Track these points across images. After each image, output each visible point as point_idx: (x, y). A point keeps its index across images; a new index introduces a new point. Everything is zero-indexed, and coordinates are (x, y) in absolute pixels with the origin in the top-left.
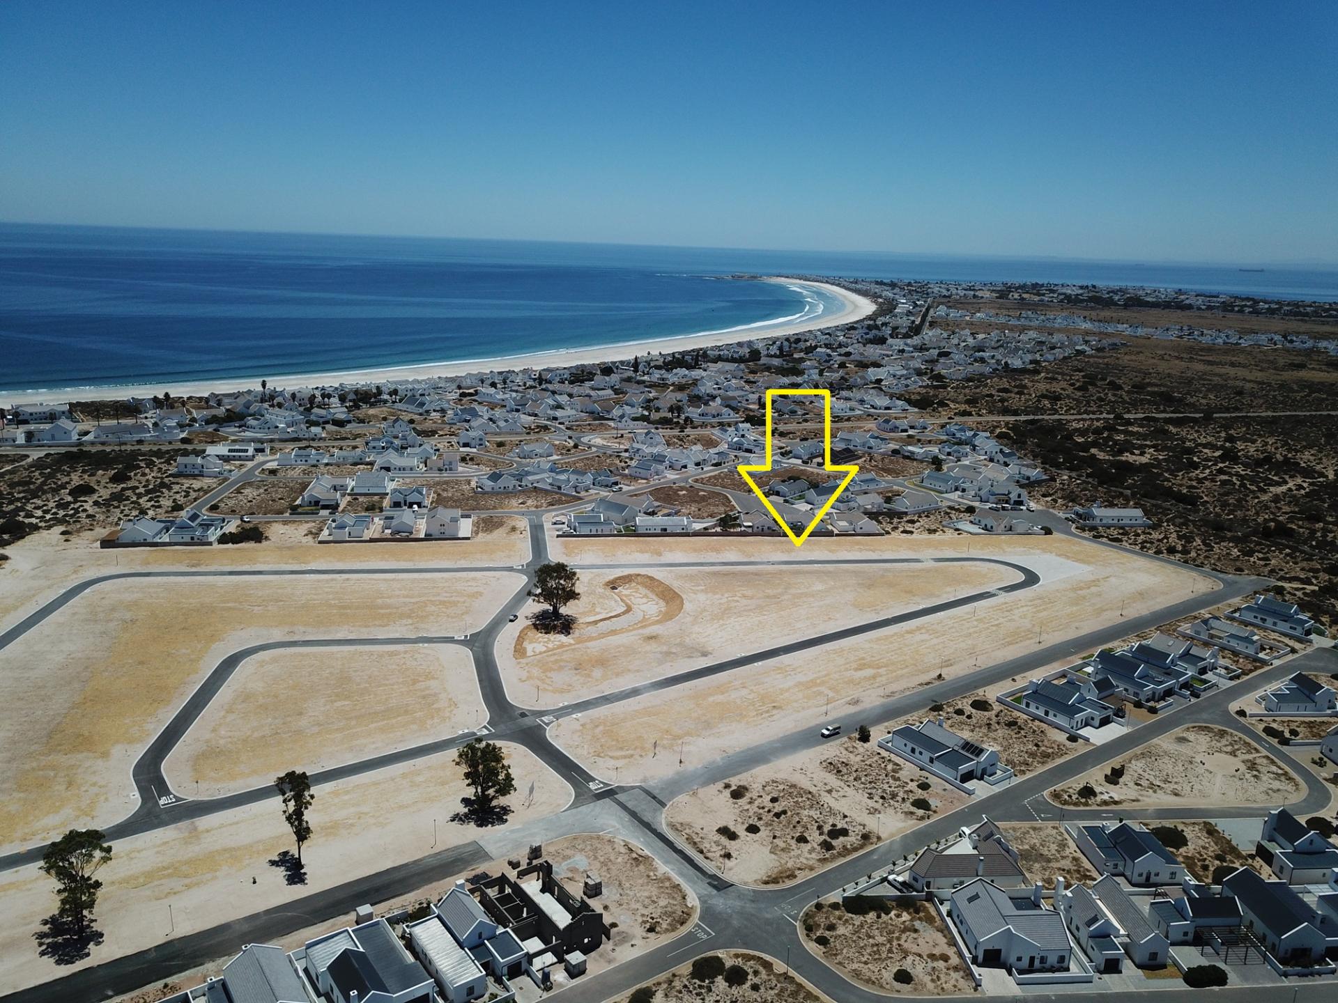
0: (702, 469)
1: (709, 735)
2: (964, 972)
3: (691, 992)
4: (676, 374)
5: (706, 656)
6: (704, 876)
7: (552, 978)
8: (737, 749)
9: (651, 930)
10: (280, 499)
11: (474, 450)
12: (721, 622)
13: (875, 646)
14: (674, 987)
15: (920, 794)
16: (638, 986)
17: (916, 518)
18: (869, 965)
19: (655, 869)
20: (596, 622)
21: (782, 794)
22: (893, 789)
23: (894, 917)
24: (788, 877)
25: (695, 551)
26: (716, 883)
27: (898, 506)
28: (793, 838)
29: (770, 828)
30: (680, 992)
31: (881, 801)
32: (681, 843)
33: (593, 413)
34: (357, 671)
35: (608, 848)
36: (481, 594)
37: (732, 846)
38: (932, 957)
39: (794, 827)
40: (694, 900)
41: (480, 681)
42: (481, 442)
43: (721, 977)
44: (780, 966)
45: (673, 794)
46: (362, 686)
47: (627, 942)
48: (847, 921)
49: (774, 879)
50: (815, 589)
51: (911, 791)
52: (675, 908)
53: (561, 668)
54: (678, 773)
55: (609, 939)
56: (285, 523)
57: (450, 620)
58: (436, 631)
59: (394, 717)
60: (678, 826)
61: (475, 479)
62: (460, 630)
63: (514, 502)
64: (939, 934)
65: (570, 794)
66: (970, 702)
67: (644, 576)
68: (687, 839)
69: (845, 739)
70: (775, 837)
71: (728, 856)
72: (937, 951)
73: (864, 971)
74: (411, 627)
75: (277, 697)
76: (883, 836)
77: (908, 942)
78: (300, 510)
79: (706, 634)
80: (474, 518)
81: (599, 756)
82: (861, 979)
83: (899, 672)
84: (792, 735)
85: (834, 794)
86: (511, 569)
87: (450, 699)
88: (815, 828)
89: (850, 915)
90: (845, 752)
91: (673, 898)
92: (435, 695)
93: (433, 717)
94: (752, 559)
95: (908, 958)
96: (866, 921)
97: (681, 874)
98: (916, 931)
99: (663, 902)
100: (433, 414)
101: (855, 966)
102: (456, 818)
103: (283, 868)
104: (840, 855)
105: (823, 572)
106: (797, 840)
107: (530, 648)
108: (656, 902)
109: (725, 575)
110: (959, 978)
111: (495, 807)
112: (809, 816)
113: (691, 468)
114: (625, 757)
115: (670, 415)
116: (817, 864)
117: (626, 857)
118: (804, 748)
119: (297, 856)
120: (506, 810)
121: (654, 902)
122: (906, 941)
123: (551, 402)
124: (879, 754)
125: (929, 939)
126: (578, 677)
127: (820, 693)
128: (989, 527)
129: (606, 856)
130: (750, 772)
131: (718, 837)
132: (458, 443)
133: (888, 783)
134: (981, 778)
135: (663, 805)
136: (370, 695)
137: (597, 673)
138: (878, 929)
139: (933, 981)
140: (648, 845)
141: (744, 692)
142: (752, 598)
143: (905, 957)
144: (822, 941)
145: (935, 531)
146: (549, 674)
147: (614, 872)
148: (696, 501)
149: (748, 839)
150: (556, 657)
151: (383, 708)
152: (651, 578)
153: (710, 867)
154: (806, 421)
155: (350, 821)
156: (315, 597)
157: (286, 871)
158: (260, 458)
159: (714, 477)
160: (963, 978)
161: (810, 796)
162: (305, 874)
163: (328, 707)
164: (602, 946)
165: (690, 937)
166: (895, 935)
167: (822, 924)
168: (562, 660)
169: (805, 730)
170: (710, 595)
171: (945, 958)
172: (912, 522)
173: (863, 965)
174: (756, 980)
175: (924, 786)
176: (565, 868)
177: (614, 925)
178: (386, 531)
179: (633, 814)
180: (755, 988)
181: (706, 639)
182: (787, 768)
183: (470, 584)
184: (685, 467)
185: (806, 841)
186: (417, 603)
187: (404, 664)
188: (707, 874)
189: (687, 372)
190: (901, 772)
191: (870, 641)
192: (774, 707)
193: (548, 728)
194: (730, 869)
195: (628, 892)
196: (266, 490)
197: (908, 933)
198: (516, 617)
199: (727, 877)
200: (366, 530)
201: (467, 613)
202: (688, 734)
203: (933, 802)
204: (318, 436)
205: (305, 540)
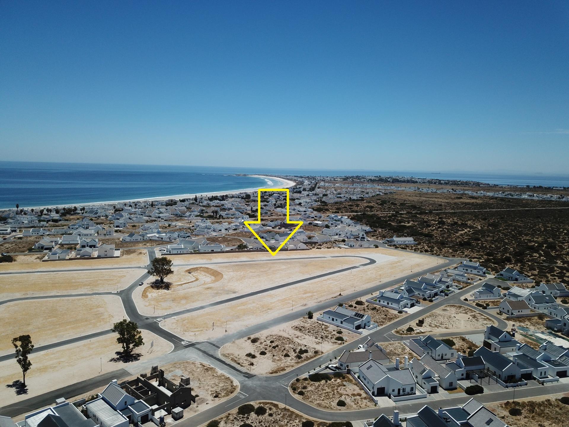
0: (228, 231)
1: (239, 321)
2: (369, 399)
3: (238, 420)
4: (214, 202)
5: (235, 293)
6: (241, 373)
7: (165, 421)
8: (253, 325)
9: (216, 396)
10: (23, 247)
11: (122, 228)
12: (241, 281)
13: (311, 286)
14: (230, 419)
15: (338, 335)
16: (211, 420)
17: (322, 244)
18: (325, 401)
19: (217, 372)
20: (182, 285)
21: (275, 340)
22: (326, 334)
23: (333, 381)
24: (282, 370)
25: (227, 258)
26: (247, 375)
27: (314, 240)
28: (282, 355)
29: (271, 352)
30: (233, 421)
31: (321, 339)
32: (228, 361)
33: (177, 215)
34: (60, 307)
35: (193, 366)
36: (125, 276)
37: (253, 360)
38: (354, 395)
39: (283, 351)
40: (237, 383)
41: (125, 307)
42: (125, 225)
43: (253, 412)
44: (282, 405)
45: (223, 343)
46: (63, 312)
47: (204, 402)
48: (312, 385)
49: (275, 371)
50: (282, 268)
51: (334, 335)
52: (227, 387)
53: (165, 301)
54: (225, 335)
55: (194, 402)
56: (25, 255)
57: (109, 285)
58: (102, 290)
59: (80, 323)
60: (227, 355)
61: (122, 238)
62: (114, 289)
63: (141, 245)
64: (355, 386)
65: (172, 347)
66: (355, 303)
67: (203, 267)
68: (232, 359)
69: (302, 318)
70: (274, 356)
71: (252, 364)
72: (355, 393)
73: (322, 403)
74: (90, 289)
75: (16, 319)
76: (324, 352)
77: (341, 390)
78: (33, 250)
79: (235, 285)
80: (121, 250)
81: (185, 331)
82: (322, 407)
83: (323, 294)
84: (278, 318)
85: (299, 338)
86: (140, 267)
87: (110, 315)
88: (292, 351)
89: (313, 382)
90: (302, 323)
91: (226, 383)
92: (101, 313)
93: (100, 322)
94: (254, 260)
95: (342, 397)
96: (320, 384)
97: (230, 373)
98: (344, 386)
99: (221, 385)
100: (102, 218)
101: (318, 402)
102: (113, 360)
103: (15, 388)
104: (305, 360)
105: (285, 262)
106: (284, 356)
107: (149, 295)
108: (218, 385)
109: (241, 265)
110: (367, 402)
111: (133, 354)
112: (289, 347)
113: (223, 231)
114: (199, 331)
115: (212, 214)
116: (295, 364)
117: (202, 369)
118: (283, 323)
119: (23, 382)
120: (139, 355)
121: (217, 385)
122: (340, 390)
123: (157, 211)
124: (318, 322)
125: (351, 388)
126: (174, 303)
127: (289, 303)
128: (352, 246)
129: (191, 369)
130: (259, 333)
131: (246, 358)
132: (114, 226)
133: (323, 332)
134: (364, 328)
135: (219, 348)
136: (67, 315)
137: (183, 302)
138: (327, 386)
139: (355, 404)
140: (213, 363)
141: (254, 305)
142: (254, 272)
143: (341, 396)
144: (301, 393)
145: (330, 248)
146: (159, 303)
147: (196, 375)
148: (227, 241)
149: (261, 357)
150: (163, 297)
151: (74, 320)
152: (207, 268)
153: (244, 370)
154: (272, 216)
155: (54, 366)
156: (39, 280)
157: (17, 389)
158: (14, 234)
159: (234, 233)
160: (369, 402)
161: (288, 340)
162: (27, 389)
163: (44, 321)
164: (191, 405)
165: (236, 398)
166: (335, 388)
167: (300, 388)
168: (165, 298)
169: (283, 316)
170: (235, 273)
171: (360, 395)
172: (320, 245)
173: (322, 401)
174: (270, 412)
175: (340, 332)
176: (171, 375)
177: (197, 396)
178: (78, 256)
179: (204, 352)
180: (271, 415)
181: (235, 287)
182: (276, 330)
183: (120, 273)
184: (221, 230)
185: (289, 356)
186: (93, 280)
187: (86, 302)
188: (242, 372)
189: (219, 201)
190: (329, 328)
191: (308, 284)
192: (268, 309)
193: (160, 323)
194: (254, 369)
195: (204, 382)
196: (16, 244)
197: (341, 387)
198: (143, 283)
199: (252, 372)
200: (67, 256)
201: (118, 283)
202: (229, 321)
203: (344, 338)
204: (44, 225)
205: (35, 261)
